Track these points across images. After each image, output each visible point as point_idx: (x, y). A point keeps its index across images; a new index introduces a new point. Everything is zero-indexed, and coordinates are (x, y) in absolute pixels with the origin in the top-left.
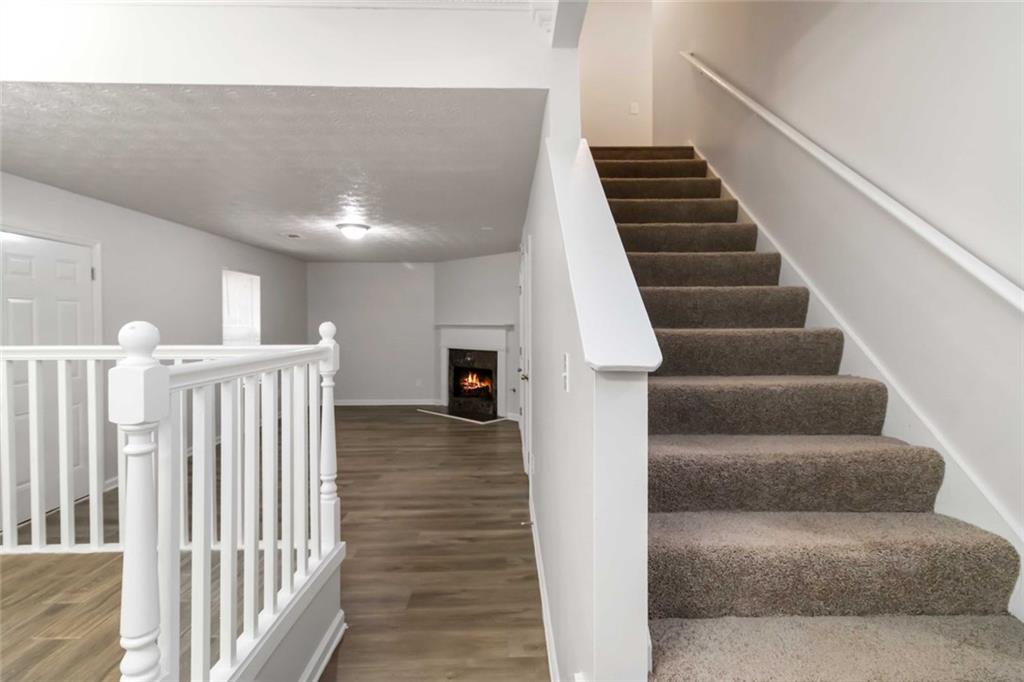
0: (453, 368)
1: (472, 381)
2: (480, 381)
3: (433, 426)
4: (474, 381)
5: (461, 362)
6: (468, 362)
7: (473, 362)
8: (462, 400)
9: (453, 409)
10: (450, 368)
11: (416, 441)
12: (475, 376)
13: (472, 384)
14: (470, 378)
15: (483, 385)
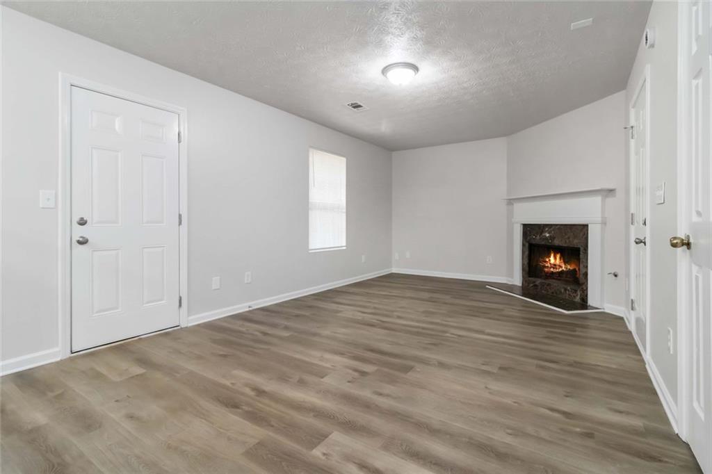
0: (527, 245)
1: (554, 261)
2: (565, 263)
3: (501, 307)
4: (558, 262)
5: (537, 239)
6: (546, 238)
7: (552, 238)
8: (538, 281)
9: (527, 291)
10: (523, 245)
11: (475, 323)
12: (558, 256)
13: (554, 266)
14: (552, 258)
15: (569, 267)
